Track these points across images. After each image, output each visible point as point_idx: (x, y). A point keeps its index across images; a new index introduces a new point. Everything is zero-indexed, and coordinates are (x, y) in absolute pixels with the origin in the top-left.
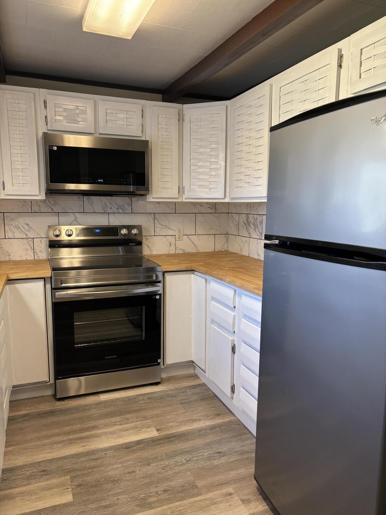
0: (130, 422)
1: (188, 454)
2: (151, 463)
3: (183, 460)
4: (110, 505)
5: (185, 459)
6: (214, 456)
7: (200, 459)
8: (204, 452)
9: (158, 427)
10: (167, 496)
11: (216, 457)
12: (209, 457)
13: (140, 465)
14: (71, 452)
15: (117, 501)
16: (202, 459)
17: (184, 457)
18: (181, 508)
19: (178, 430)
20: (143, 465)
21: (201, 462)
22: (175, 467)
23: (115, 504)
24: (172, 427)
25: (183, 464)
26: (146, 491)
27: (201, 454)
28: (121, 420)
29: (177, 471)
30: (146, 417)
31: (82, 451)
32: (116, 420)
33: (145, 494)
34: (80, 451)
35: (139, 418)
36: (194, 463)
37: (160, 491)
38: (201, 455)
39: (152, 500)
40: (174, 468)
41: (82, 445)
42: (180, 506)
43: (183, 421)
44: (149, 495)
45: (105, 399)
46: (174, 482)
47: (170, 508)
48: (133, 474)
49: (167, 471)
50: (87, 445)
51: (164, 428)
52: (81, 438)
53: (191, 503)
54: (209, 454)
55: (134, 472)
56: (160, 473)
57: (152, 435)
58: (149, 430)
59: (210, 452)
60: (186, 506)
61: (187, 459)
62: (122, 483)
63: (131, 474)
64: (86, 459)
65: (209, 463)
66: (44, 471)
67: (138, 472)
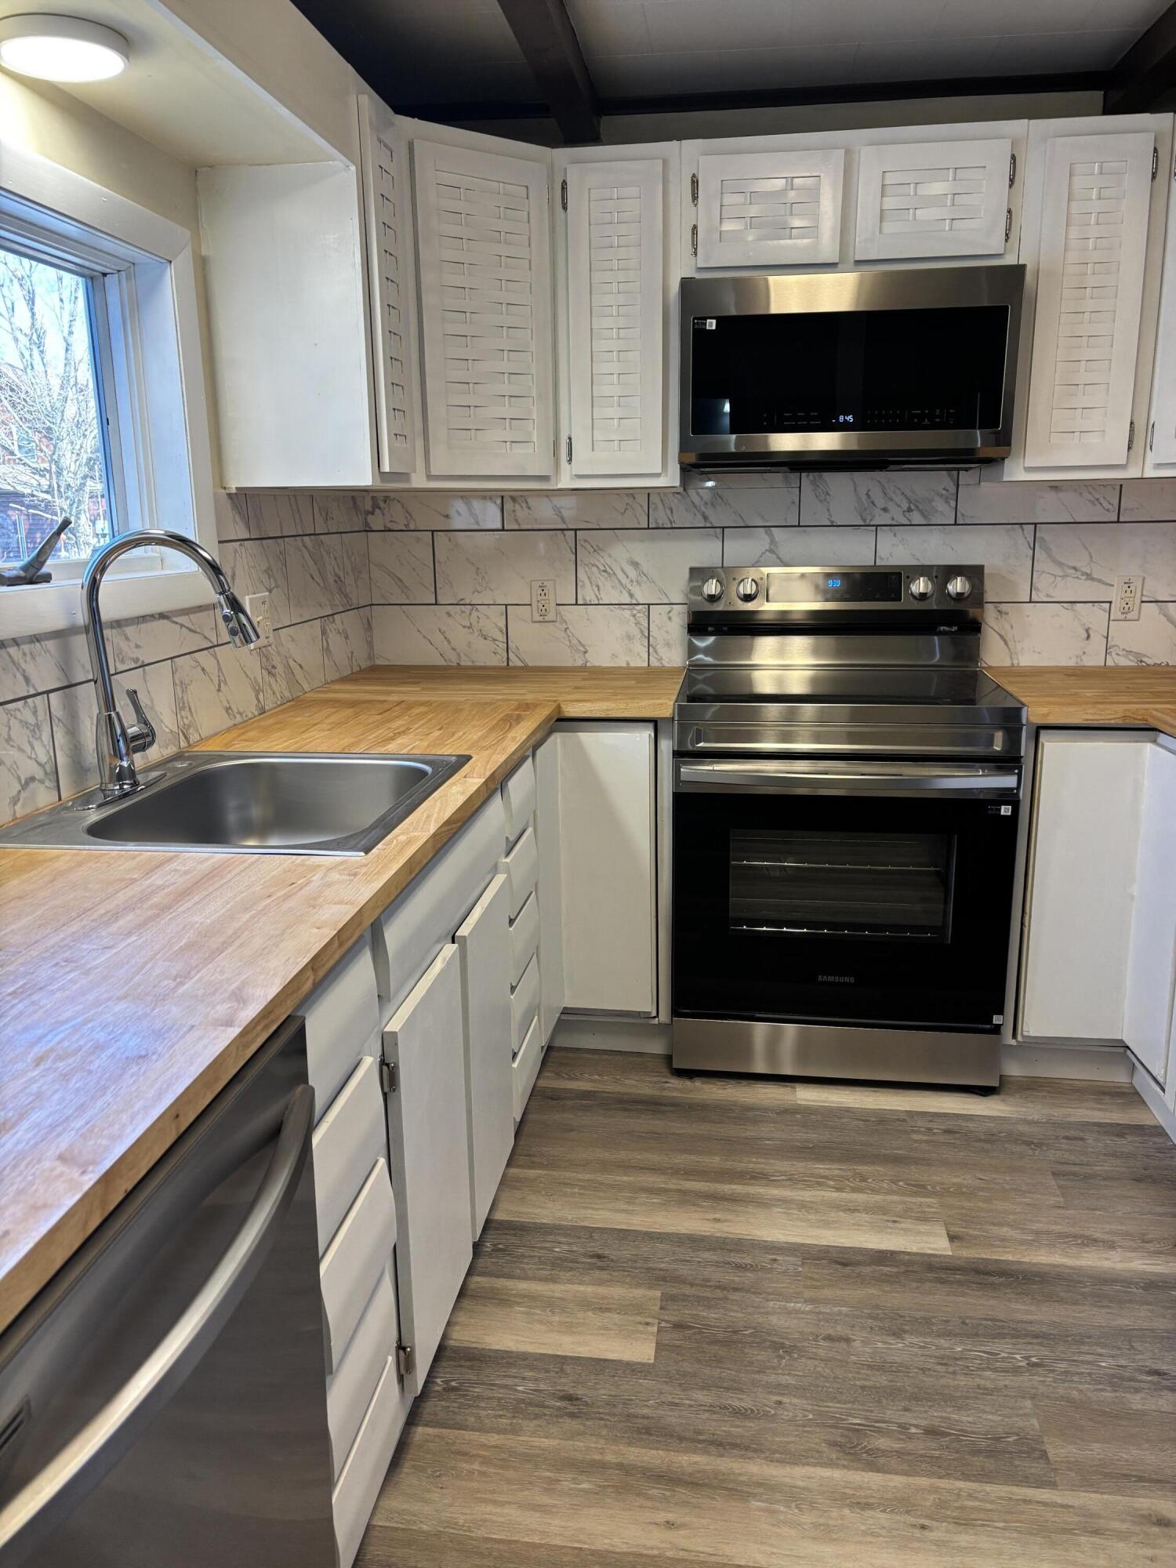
0: (870, 1189)
1: (1041, 1344)
2: (905, 1332)
3: (1018, 1356)
4: (752, 1410)
5: (1027, 1358)
6: (1131, 1379)
7: (1082, 1373)
8: (1100, 1355)
9: (957, 1229)
10: (935, 1450)
11: (1142, 1384)
12: (1113, 1376)
13: (871, 1328)
14: (679, 1228)
15: (774, 1408)
16: (1090, 1374)
17: (1025, 1350)
18: (971, 1504)
19: (1025, 1256)
20: (881, 1328)
21: (1081, 1383)
22: (983, 1370)
23: (766, 1414)
24: (1003, 1240)
25: (1016, 1371)
26: (872, 1411)
27: (1089, 1358)
28: (842, 1177)
29: (989, 1385)
30: (923, 1187)
31: (708, 1234)
32: (827, 1173)
33: (866, 1419)
34: (705, 1231)
35: (901, 1183)
36: (1053, 1377)
37: (916, 1426)
38: (1088, 1363)
39: (883, 1443)
40: (979, 1373)
41: (712, 1216)
42: (970, 1496)
43: (1048, 1233)
44: (877, 1425)
45: (809, 1101)
46: (968, 1416)
47: (935, 1490)
48: (843, 1345)
49: (954, 1373)
50: (725, 1221)
51: (975, 1237)
52: (715, 1197)
53: (1010, 1498)
54: (1118, 1366)
55: (848, 1340)
56: (927, 1372)
57: (929, 1248)
58: (923, 1228)
59: (1123, 1362)
60: (992, 1502)
61: (1034, 1360)
62: (804, 1360)
63: (837, 1344)
64: (715, 1258)
65: (1113, 1395)
66: (599, 1257)
67: (857, 1344)
